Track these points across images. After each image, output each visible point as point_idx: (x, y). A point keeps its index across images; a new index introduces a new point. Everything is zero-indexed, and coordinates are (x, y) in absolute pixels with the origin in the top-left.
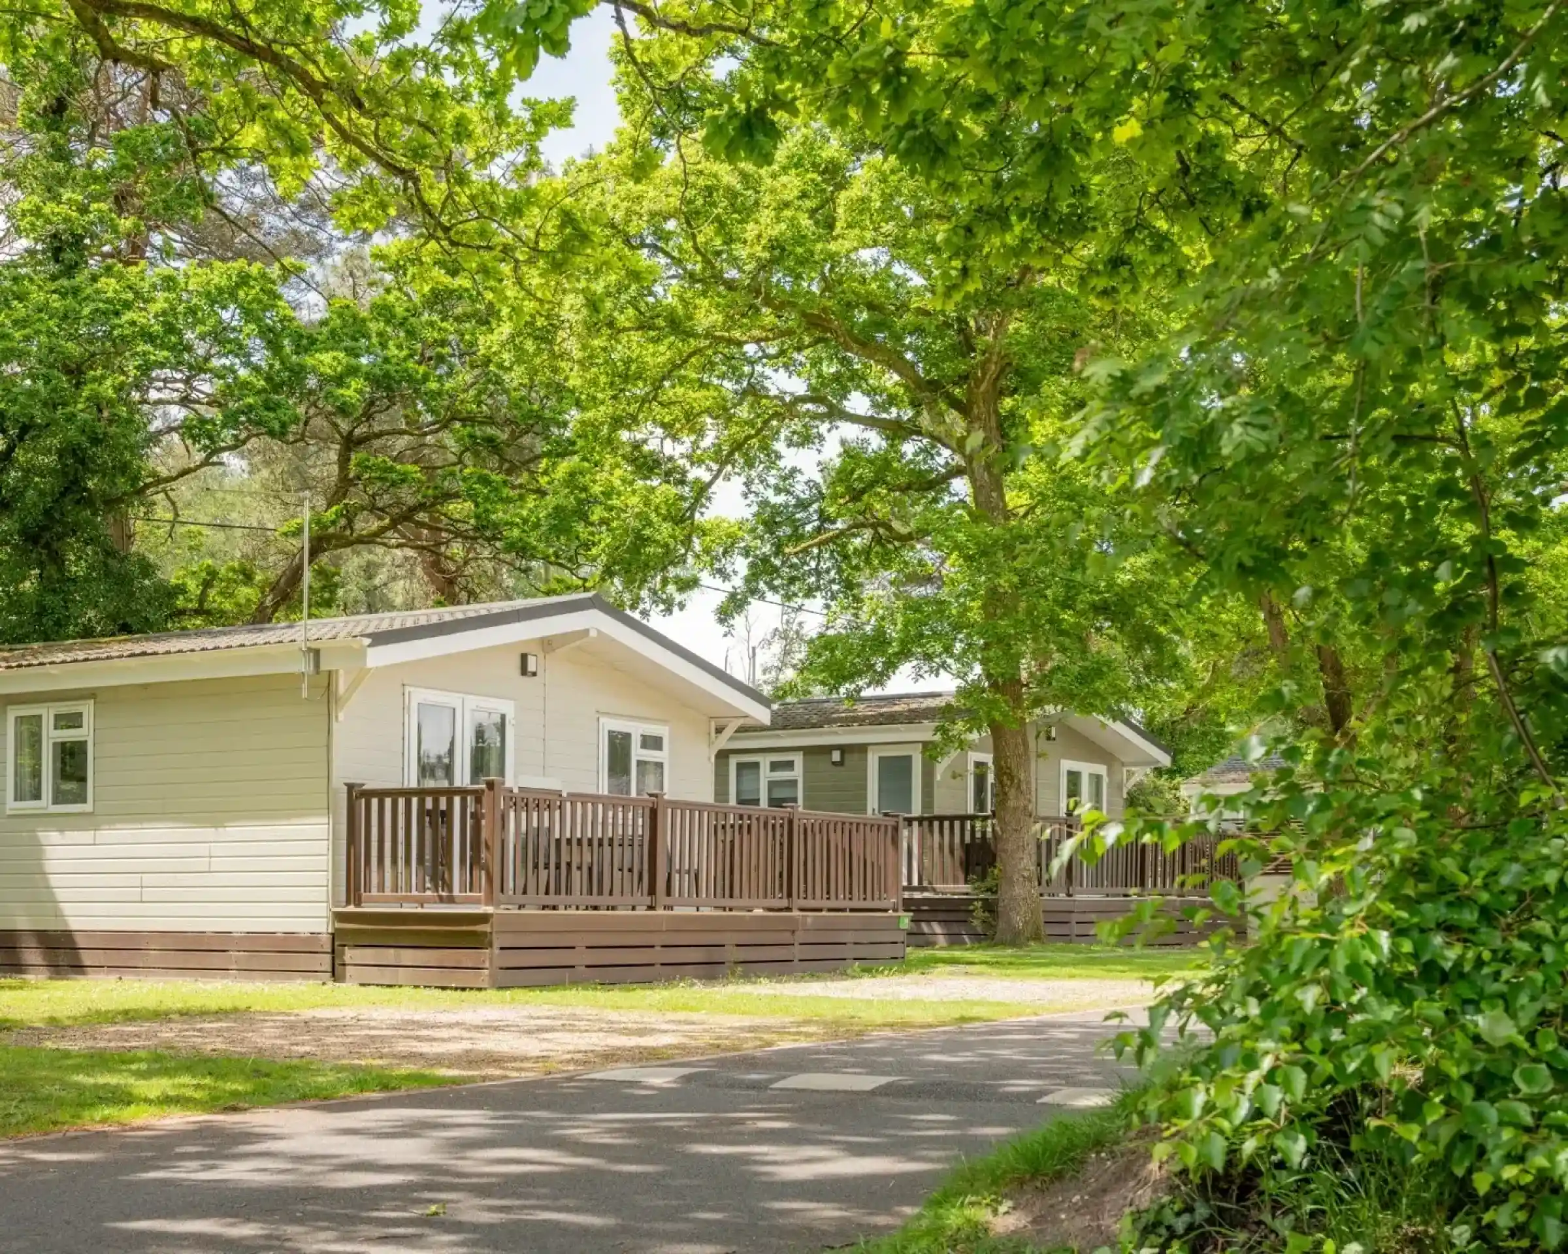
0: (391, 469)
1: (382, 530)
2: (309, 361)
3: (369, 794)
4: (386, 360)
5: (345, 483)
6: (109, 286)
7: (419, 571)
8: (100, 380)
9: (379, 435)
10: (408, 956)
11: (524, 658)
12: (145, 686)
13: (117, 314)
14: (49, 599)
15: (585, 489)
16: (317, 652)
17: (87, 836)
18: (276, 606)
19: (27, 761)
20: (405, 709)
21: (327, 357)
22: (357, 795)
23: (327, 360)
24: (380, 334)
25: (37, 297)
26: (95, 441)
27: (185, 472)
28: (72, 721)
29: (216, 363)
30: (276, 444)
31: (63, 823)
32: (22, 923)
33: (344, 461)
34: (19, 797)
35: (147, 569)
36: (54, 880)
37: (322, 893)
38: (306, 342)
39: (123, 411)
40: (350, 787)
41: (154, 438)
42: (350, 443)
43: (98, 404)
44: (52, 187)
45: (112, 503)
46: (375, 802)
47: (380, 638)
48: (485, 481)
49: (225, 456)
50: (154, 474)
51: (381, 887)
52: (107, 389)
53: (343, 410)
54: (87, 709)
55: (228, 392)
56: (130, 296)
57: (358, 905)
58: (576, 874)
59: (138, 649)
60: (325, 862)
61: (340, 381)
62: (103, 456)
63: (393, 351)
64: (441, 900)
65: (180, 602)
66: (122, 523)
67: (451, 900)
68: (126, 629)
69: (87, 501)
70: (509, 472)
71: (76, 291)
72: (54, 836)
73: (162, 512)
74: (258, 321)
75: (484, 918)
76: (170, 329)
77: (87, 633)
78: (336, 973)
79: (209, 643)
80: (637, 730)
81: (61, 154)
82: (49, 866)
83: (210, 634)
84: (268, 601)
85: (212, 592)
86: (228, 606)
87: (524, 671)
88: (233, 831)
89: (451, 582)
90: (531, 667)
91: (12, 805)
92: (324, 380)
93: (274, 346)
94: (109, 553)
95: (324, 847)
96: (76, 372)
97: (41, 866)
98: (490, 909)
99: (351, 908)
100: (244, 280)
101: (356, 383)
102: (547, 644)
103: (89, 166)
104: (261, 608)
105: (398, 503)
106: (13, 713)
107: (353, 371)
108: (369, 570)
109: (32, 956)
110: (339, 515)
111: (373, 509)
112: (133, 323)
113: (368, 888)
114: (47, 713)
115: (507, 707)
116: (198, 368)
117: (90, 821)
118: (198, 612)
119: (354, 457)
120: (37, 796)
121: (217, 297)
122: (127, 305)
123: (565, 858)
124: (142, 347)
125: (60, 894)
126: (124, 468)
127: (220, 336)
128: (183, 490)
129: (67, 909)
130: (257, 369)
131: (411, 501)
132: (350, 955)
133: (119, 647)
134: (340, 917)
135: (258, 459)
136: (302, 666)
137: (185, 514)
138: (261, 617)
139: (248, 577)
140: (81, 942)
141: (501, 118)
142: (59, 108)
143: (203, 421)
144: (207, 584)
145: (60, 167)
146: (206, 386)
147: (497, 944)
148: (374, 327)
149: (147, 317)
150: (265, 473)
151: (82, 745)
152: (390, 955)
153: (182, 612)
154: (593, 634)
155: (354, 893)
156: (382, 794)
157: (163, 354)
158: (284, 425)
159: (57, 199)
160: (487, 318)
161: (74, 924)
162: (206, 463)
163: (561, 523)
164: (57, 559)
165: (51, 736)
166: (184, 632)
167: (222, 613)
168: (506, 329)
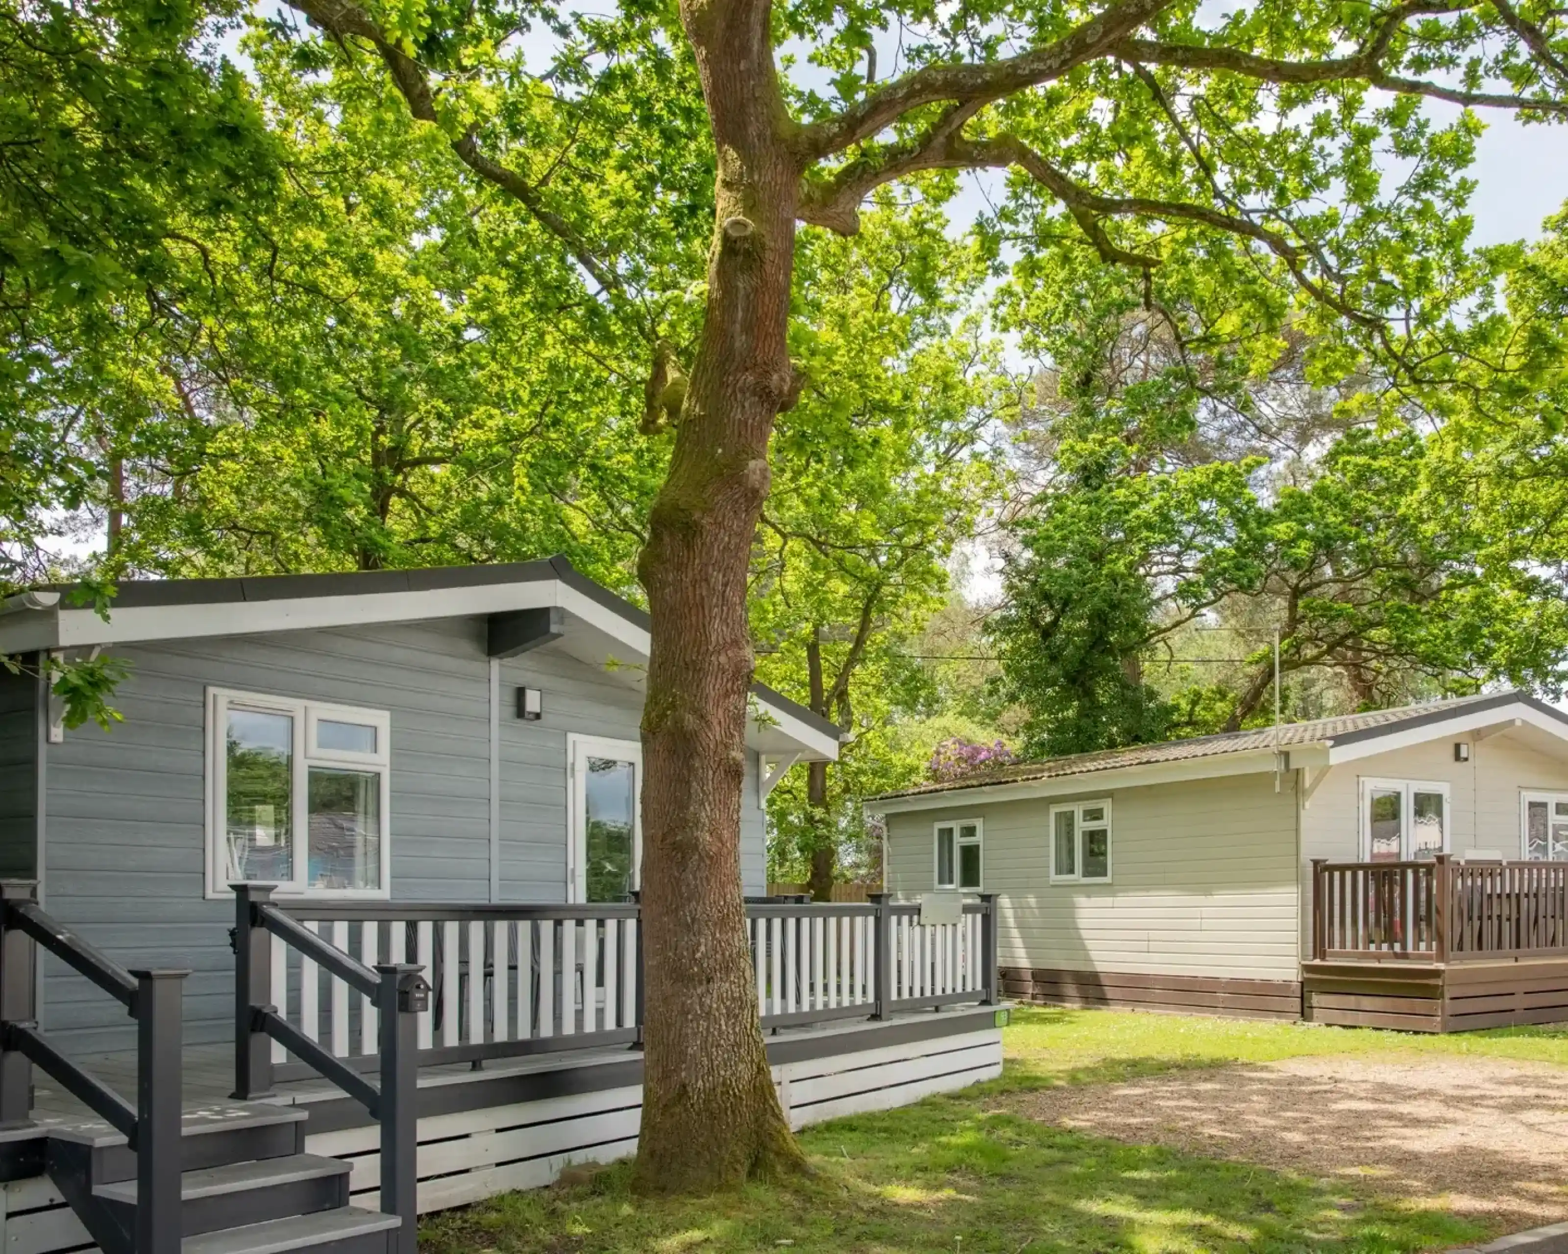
0: (1330, 608)
1: (1321, 654)
2: (1268, 530)
3: (1332, 868)
4: (1327, 526)
5: (1294, 621)
6: (1121, 494)
7: (1345, 682)
8: (1114, 561)
9: (1318, 585)
10: (1367, 1003)
11: (1457, 747)
12: (1150, 787)
13: (1127, 512)
14: (1084, 722)
15: (1488, 608)
16: (1287, 755)
17: (1108, 901)
18: (1245, 718)
19: (1064, 842)
20: (1359, 796)
21: (1282, 527)
22: (1321, 868)
23: (1282, 529)
24: (1321, 508)
25: (1071, 507)
26: (1114, 607)
27: (1177, 624)
28: (1095, 815)
29: (1198, 541)
30: (1241, 597)
31: (1088, 890)
32: (1063, 965)
33: (1293, 607)
34: (1059, 872)
35: (1152, 695)
36: (1084, 934)
37: (1294, 949)
38: (1265, 519)
39: (1132, 582)
40: (1316, 863)
41: (1156, 604)
42: (1297, 593)
43: (1114, 578)
44: (1082, 434)
45: (1126, 651)
46: (1337, 874)
47: (1340, 740)
48: (1402, 609)
49: (1204, 611)
50: (1155, 627)
51: (1343, 945)
52: (1121, 567)
53: (1296, 565)
54: (1107, 806)
55: (1207, 561)
56: (1136, 498)
57: (1323, 958)
58: (1506, 925)
59: (1145, 756)
60: (1294, 923)
61: (1292, 543)
62: (1118, 616)
63: (1330, 518)
64: (1397, 956)
65: (1176, 717)
66: (1135, 665)
67: (1404, 956)
69: (1109, 650)
70: (1419, 602)
71: (1097, 500)
72: (1081, 900)
73: (1162, 654)
74: (1229, 505)
75: (1436, 973)
76: (1166, 518)
77: (1112, 745)
78: (1305, 1013)
79: (1199, 750)
80: (1552, 799)
81: (1089, 411)
82: (1082, 923)
83: (1198, 742)
84: (1236, 714)
85: (1198, 709)
86: (1209, 717)
87: (1457, 757)
88: (1221, 898)
90: (1464, 754)
91: (1055, 878)
92: (1280, 543)
93: (1242, 523)
94: (1125, 686)
95: (1294, 911)
96: (1098, 558)
97: (1075, 923)
98: (1441, 966)
99: (1317, 962)
100: (1218, 476)
101: (1304, 544)
102: (1477, 735)
103: (1108, 412)
104: (1234, 717)
105: (1334, 633)
106: (1054, 810)
107: (1302, 535)
108: (1308, 684)
109: (1070, 989)
110: (1291, 645)
111: (1312, 639)
112: (1138, 517)
113: (1331, 945)
114: (1078, 810)
115: (1442, 788)
116: (1188, 546)
117: (1110, 889)
118: (1190, 724)
119: (1301, 603)
120: (1071, 871)
121: (1199, 492)
122: (1135, 505)
123: (1496, 912)
124: (1145, 534)
125: (1089, 944)
126: (1134, 625)
127: (1200, 520)
128: (1176, 637)
129: (1094, 955)
130: (1230, 541)
131: (1341, 631)
132: (1316, 999)
133: (1128, 756)
134: (1307, 968)
135: (1229, 611)
136: (1275, 766)
137: (1178, 656)
138: (1232, 727)
139: (1223, 696)
140: (1104, 981)
142: (1087, 380)
143: (1190, 584)
144: (1194, 703)
145: (1088, 420)
147: (1449, 992)
148: (1316, 503)
149: (1147, 512)
150: (1233, 622)
151: (1104, 832)
152: (1351, 1001)
153: (1176, 726)
154: (1518, 723)
155: (1319, 950)
156: (1342, 868)
157: (1158, 537)
158: (1251, 581)
159: (1085, 440)
161: (1100, 967)
162: (1193, 615)
163: (1470, 635)
164: (1089, 693)
165: (1081, 826)
166: (1181, 740)
167: (1205, 724)
168: (1424, 488)
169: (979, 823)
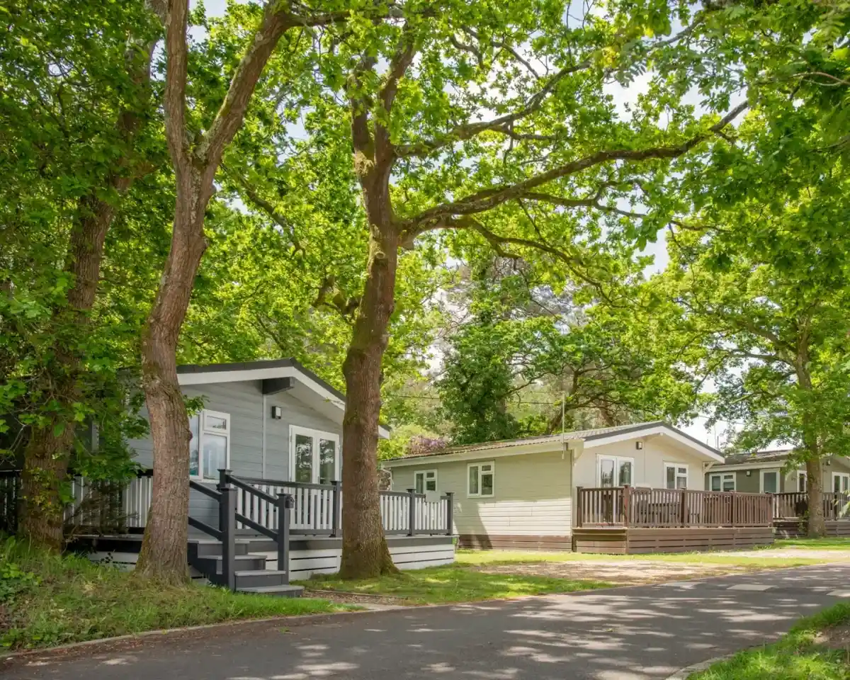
0: (591, 382)
1: (588, 403)
2: (564, 348)
3: (584, 490)
4: (590, 346)
5: (576, 387)
6: (499, 328)
7: (600, 415)
8: (496, 358)
9: (586, 371)
10: (598, 543)
11: (637, 443)
12: (511, 456)
13: (502, 337)
14: (481, 430)
15: (658, 385)
16: (567, 444)
17: (492, 505)
18: (553, 429)
19: (473, 480)
20: (597, 462)
21: (569, 346)
22: (581, 491)
23: (570, 347)
24: (588, 337)
25: (476, 333)
26: (495, 378)
27: (522, 387)
28: (488, 468)
29: (533, 350)
30: (552, 376)
31: (485, 501)
32: (473, 533)
33: (575, 380)
34: (471, 492)
35: (511, 418)
36: (482, 519)
37: (569, 523)
38: (563, 342)
39: (504, 368)
40: (578, 488)
41: (513, 376)
42: (577, 374)
43: (495, 365)
44: (481, 298)
45: (500, 397)
46: (587, 493)
47: (588, 439)
48: (623, 384)
49: (536, 381)
50: (513, 387)
51: (589, 521)
52: (498, 361)
53: (575, 363)
54: (492, 464)
55: (537, 360)
56: (505, 331)
57: (581, 526)
58: (656, 516)
59: (508, 444)
60: (570, 513)
61: (574, 353)
62: (496, 383)
63: (592, 343)
64: (609, 525)
65: (521, 429)
66: (503, 403)
67: (613, 525)
68: (504, 438)
69: (492, 397)
70: (631, 381)
71: (489, 330)
72: (481, 505)
73: (516, 400)
74: (547, 335)
75: (624, 531)
76: (519, 340)
77: (492, 440)
78: (574, 549)
79: (532, 442)
80: (677, 466)
81: (484, 287)
82: (480, 514)
83: (531, 439)
84: (550, 427)
85: (532, 425)
86: (537, 429)
87: (637, 448)
88: (539, 503)
89: (611, 418)
90: (640, 447)
91: (469, 495)
92: (569, 353)
93: (552, 343)
94: (499, 414)
95: (569, 508)
96: (489, 356)
97: (477, 512)
98: (626, 528)
99: (579, 528)
100: (542, 323)
101: (579, 354)
102: (646, 438)
103: (493, 290)
104: (548, 429)
105: (594, 393)
106: (469, 466)
107: (578, 350)
108: (583, 415)
109: (476, 543)
110: (574, 398)
111: (585, 395)
112: (507, 339)
113: (584, 521)
114: (480, 466)
115: (631, 460)
116: (528, 352)
117: (494, 500)
118: (528, 431)
119: (579, 379)
120: (477, 492)
121: (534, 329)
122: (505, 333)
123: (652, 511)
124: (510, 347)
125: (484, 523)
126: (504, 386)
127: (535, 342)
128: (522, 392)
129: (486, 528)
130: (547, 351)
131: (597, 392)
132: (578, 543)
133: (502, 444)
134: (575, 531)
135: (547, 381)
136: (562, 448)
137: (522, 399)
138: (547, 433)
139: (544, 420)
140: (490, 538)
141: (629, 263)
142: (483, 272)
143: (529, 370)
144: (530, 422)
145: (483, 291)
146: (530, 358)
147: (629, 539)
148: (585, 335)
149: (511, 337)
150: (549, 385)
151: (491, 476)
152: (591, 543)
153: (521, 432)
154: (662, 434)
155: (579, 524)
156: (589, 490)
157: (516, 349)
158: (555, 369)
159: (482, 301)
160: (623, 330)
161: (489, 533)
162: (530, 383)
163: (650, 397)
164: (482, 416)
165: (481, 473)
166: (523, 438)
167: (535, 431)
168: (631, 333)
169: (435, 472)
